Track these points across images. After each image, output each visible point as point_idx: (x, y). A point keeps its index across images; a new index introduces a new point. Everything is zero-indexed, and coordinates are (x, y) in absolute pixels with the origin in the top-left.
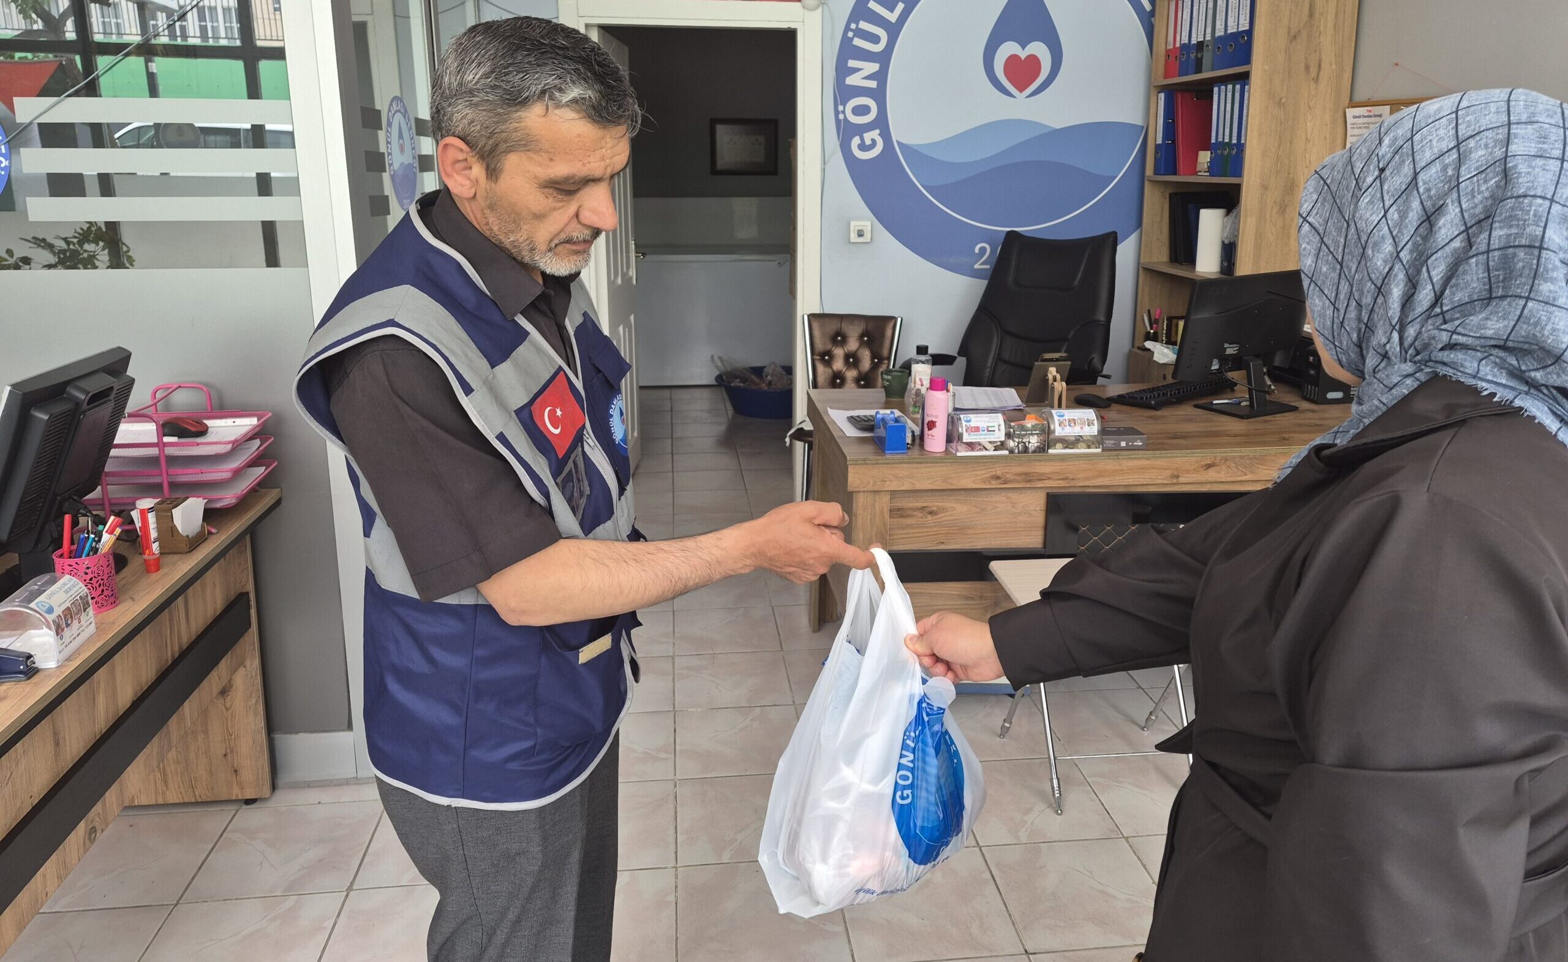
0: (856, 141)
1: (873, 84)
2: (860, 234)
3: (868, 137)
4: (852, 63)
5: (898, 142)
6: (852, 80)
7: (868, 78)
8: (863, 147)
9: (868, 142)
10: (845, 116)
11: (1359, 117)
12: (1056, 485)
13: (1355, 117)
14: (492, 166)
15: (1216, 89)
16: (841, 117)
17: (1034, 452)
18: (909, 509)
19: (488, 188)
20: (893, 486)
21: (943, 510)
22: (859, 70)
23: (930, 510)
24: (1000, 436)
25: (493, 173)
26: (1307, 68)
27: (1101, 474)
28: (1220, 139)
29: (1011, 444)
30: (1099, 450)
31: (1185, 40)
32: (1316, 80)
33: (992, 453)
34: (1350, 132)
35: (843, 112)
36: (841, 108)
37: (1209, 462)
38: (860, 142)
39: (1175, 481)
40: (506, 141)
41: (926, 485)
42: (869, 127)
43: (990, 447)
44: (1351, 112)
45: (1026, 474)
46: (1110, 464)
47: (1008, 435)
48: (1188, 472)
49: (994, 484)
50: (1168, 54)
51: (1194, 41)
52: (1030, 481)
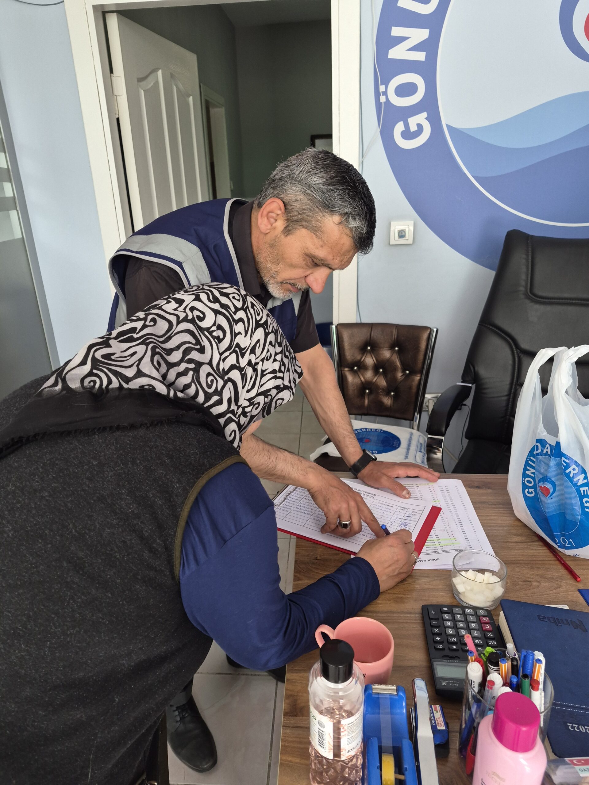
0: (399, 127)
1: (421, 56)
2: (402, 234)
3: (413, 122)
4: (396, 31)
5: (448, 127)
6: (397, 53)
7: (415, 48)
8: (407, 135)
9: (413, 128)
10: (387, 98)
14: (290, 228)
16: (383, 99)
19: (279, 236)
22: (404, 39)
25: (287, 231)
35: (385, 93)
36: (382, 88)
38: (404, 129)
40: (308, 222)
42: (414, 110)
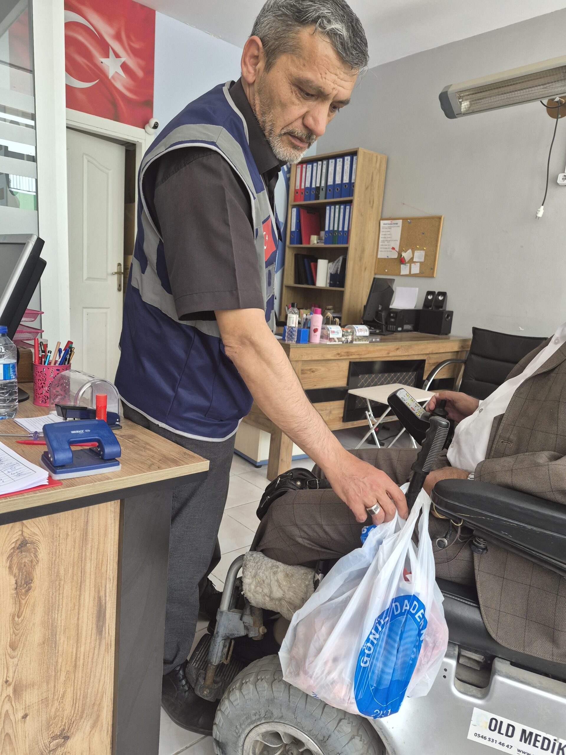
11: (386, 224)
12: (355, 358)
13: (384, 224)
15: (328, 208)
17: (350, 343)
18: (306, 370)
20: (305, 358)
21: (317, 370)
23: (312, 370)
24: (340, 336)
26: (370, 202)
27: (369, 352)
28: (331, 228)
29: (343, 339)
30: (368, 342)
31: (308, 185)
32: (372, 207)
33: (337, 343)
34: (381, 230)
37: (397, 347)
39: (388, 355)
41: (316, 358)
43: (337, 340)
44: (382, 222)
45: (348, 352)
46: (371, 348)
47: (343, 336)
48: (392, 351)
49: (338, 357)
50: (296, 191)
51: (313, 186)
52: (348, 356)
